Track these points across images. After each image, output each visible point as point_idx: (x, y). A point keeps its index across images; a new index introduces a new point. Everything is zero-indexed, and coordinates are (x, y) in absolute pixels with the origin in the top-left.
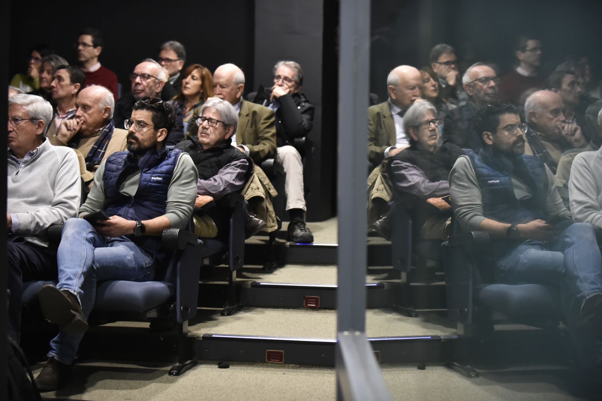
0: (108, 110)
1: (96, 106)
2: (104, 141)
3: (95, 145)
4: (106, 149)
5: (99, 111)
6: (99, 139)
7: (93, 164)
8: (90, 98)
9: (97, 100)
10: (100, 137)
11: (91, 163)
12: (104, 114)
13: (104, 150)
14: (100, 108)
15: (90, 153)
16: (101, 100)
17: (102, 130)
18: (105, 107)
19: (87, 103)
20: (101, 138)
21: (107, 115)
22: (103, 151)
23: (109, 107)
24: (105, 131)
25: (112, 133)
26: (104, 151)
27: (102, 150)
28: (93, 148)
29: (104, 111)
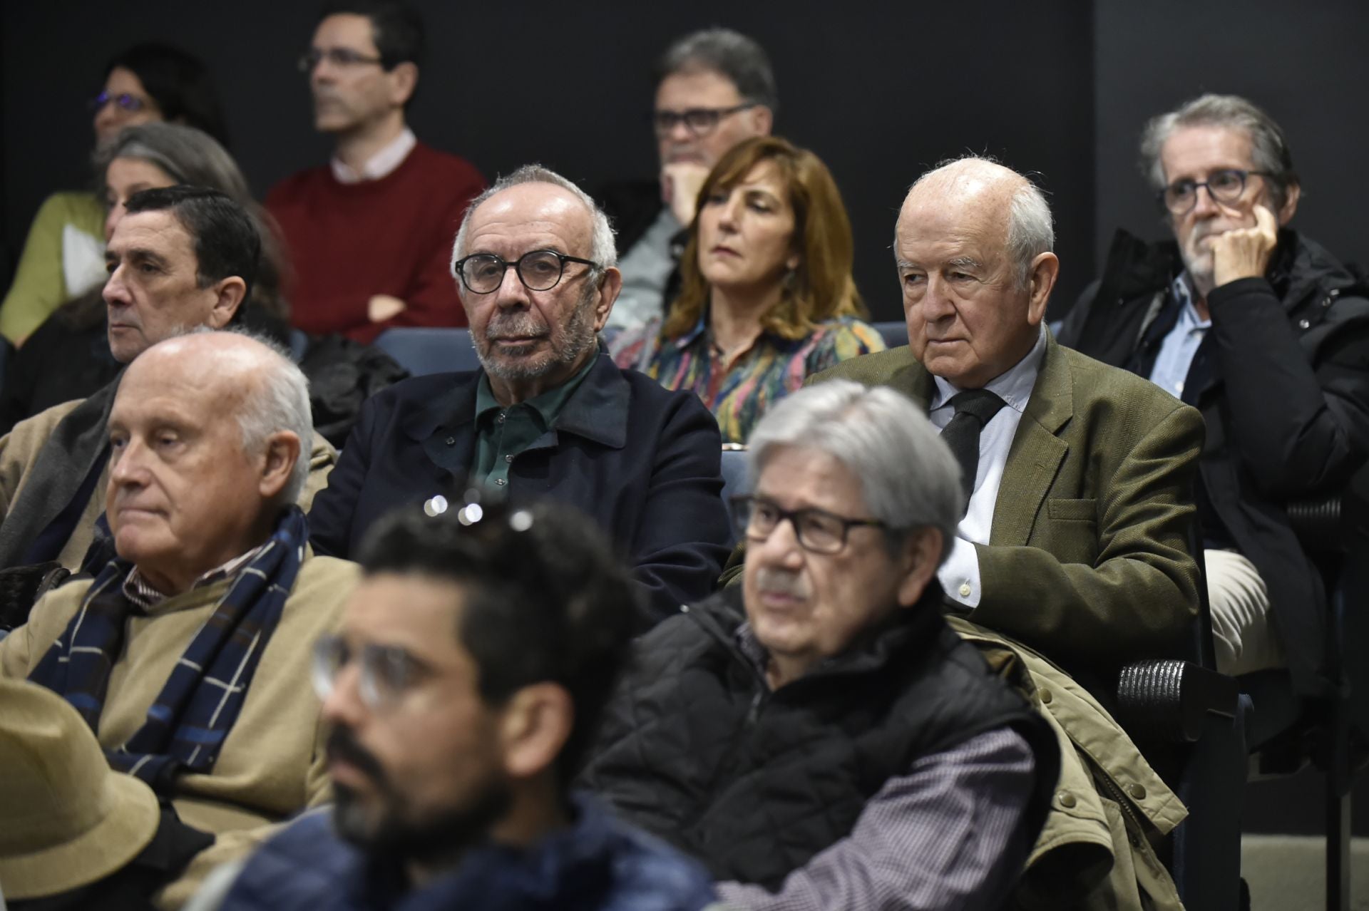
0: (283, 450)
1: (222, 429)
2: (241, 630)
3: (188, 655)
4: (247, 678)
5: (238, 458)
6: (211, 623)
7: (173, 765)
8: (190, 384)
9: (230, 397)
10: (220, 609)
11: (164, 759)
12: (266, 472)
13: (237, 684)
14: (247, 439)
15: (161, 700)
16: (250, 399)
17: (237, 570)
18: (274, 435)
19: (173, 413)
20: (226, 617)
21: (277, 477)
22: (231, 688)
23: (288, 433)
24: (249, 575)
25: (289, 586)
26: (238, 689)
27: (228, 681)
28: (179, 669)
29: (262, 461)
